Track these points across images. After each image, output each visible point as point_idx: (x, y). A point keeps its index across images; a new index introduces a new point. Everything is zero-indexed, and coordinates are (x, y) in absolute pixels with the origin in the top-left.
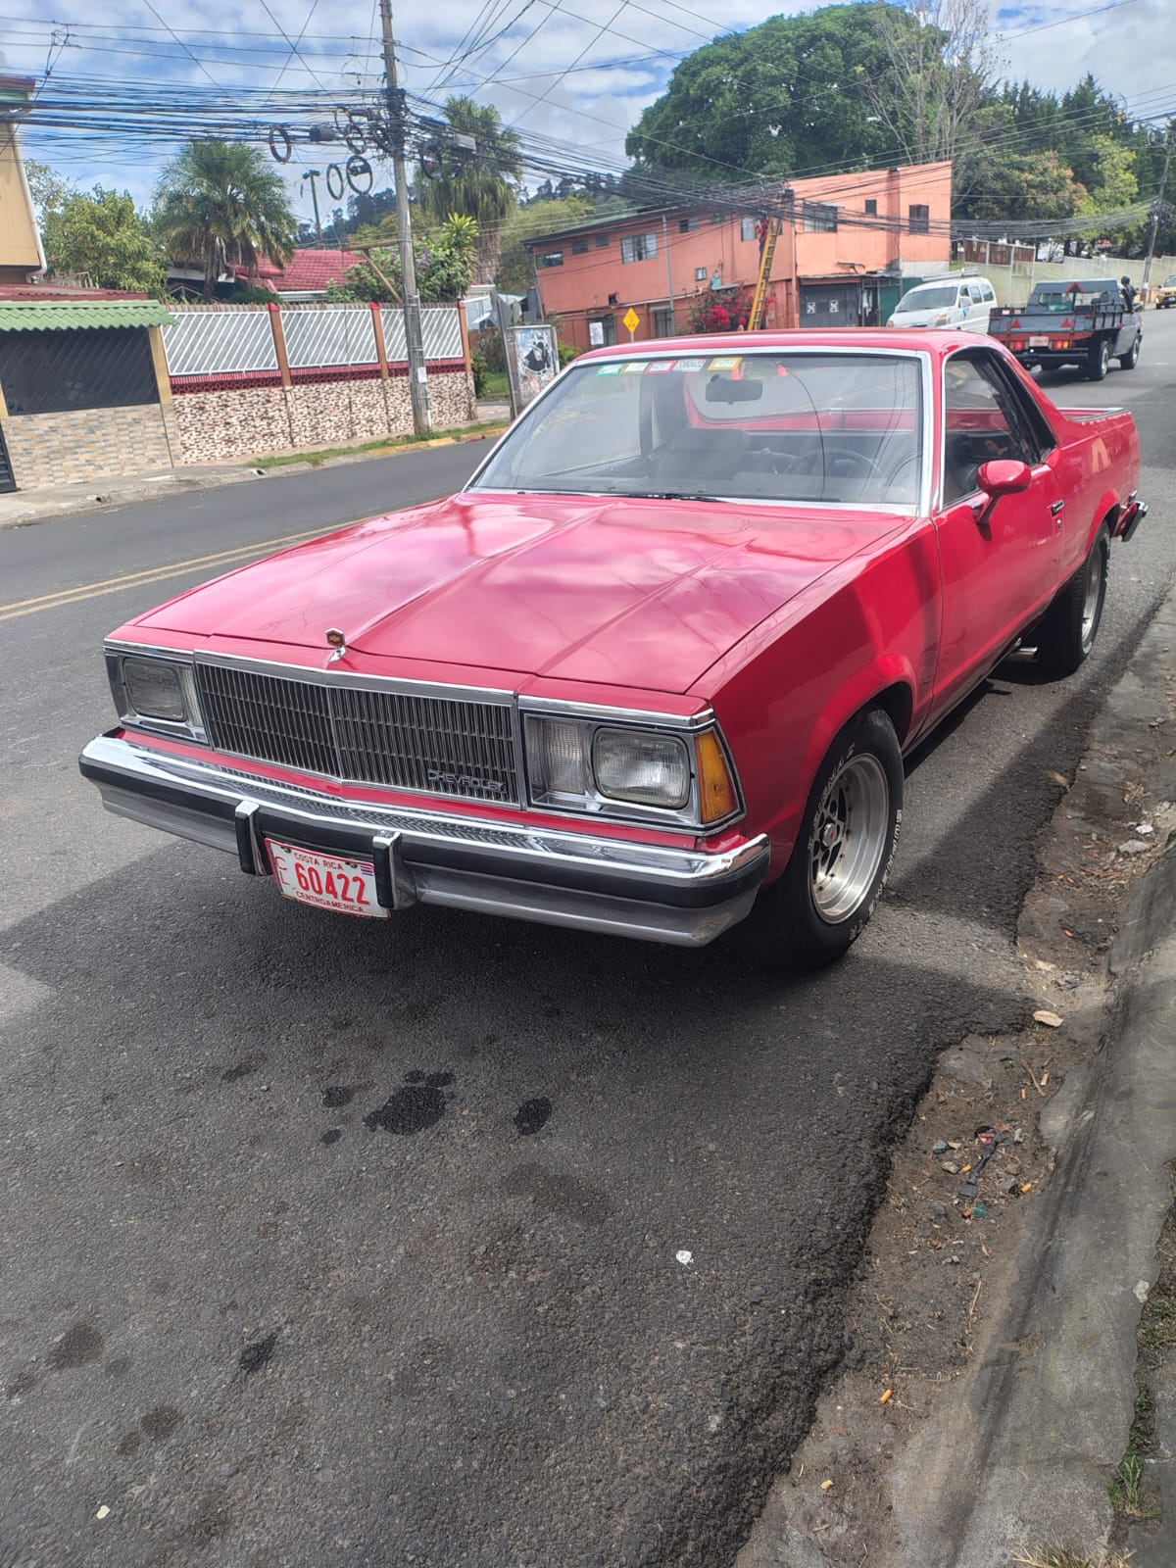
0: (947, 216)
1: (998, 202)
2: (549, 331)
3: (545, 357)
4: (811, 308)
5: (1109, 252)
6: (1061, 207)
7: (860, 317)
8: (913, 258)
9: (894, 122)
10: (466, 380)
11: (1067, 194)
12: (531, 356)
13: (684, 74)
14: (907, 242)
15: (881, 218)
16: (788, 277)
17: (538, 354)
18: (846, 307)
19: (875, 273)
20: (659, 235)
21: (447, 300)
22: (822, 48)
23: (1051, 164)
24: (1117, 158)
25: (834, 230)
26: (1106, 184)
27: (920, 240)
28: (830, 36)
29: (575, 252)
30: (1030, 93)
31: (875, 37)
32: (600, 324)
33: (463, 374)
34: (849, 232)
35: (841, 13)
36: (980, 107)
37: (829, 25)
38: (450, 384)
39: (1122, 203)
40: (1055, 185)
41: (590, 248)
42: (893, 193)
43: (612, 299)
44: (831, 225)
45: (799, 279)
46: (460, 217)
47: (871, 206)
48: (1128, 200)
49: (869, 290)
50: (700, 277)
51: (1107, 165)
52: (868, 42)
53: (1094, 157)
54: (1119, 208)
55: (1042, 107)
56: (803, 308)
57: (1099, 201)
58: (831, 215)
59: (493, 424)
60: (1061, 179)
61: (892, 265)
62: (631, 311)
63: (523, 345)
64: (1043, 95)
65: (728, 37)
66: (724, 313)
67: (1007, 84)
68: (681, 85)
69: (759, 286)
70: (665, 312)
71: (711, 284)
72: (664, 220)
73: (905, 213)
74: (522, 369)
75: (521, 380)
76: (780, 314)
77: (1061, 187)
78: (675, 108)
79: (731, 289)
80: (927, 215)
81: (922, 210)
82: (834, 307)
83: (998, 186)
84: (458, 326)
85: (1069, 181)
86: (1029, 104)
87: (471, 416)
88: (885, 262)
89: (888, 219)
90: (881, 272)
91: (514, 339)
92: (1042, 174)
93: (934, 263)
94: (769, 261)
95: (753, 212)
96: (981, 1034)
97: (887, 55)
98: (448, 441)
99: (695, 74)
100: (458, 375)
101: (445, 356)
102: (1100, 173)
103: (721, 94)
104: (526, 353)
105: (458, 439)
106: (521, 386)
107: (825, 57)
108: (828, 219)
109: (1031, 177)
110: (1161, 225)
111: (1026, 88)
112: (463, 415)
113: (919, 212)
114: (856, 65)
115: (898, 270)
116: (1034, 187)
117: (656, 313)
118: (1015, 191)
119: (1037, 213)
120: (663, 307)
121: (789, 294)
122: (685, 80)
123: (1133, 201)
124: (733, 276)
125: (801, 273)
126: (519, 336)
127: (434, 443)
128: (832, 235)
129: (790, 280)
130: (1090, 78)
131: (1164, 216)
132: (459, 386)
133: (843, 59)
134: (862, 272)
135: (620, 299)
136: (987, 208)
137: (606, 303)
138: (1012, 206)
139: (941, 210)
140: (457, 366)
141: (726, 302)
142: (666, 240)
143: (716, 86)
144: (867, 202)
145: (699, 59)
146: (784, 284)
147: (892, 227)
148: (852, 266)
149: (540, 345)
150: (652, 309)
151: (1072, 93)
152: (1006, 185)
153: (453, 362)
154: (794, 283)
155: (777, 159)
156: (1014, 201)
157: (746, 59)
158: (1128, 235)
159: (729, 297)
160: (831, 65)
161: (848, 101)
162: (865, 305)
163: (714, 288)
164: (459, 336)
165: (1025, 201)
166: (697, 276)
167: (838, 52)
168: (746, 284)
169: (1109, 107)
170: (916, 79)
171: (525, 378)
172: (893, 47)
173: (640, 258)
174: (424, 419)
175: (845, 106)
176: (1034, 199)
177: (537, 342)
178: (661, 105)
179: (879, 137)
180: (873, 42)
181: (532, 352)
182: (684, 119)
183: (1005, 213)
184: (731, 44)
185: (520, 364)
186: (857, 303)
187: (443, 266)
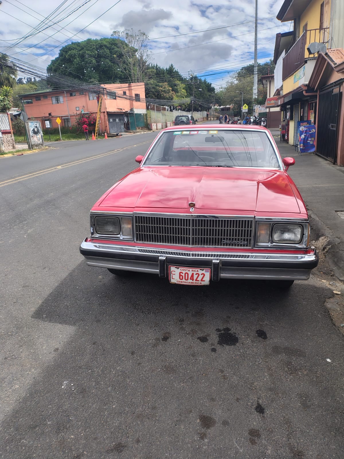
0: (144, 97)
1: (154, 94)
2: (38, 123)
3: (38, 130)
4: (111, 120)
5: (181, 109)
6: (170, 97)
7: (125, 123)
8: (137, 108)
9: (126, 71)
10: (11, 136)
11: (171, 94)
12: (34, 130)
13: (64, 51)
14: (135, 104)
15: (127, 96)
16: (104, 111)
17: (36, 129)
18: (120, 120)
19: (127, 111)
20: (64, 97)
21: (4, 112)
22: (104, 49)
23: (166, 86)
24: (181, 86)
25: (115, 99)
26: (179, 92)
27: (138, 103)
28: (105, 46)
29: (36, 100)
30: (158, 67)
31: (118, 48)
32: (48, 121)
33: (10, 135)
34: (120, 99)
35: (108, 40)
36: (148, 69)
37: (105, 43)
38: (6, 138)
39: (183, 97)
40: (168, 91)
41: (41, 99)
42: (130, 90)
43: (50, 114)
44: (115, 97)
45: (107, 112)
46: (7, 87)
47: (125, 93)
48: (185, 97)
49: (126, 116)
50: (77, 109)
51: (178, 87)
52: (116, 49)
53: (175, 85)
54: (182, 99)
55: (161, 71)
56: (109, 120)
57: (177, 96)
58: (114, 95)
59: (23, 150)
60: (169, 90)
61: (132, 110)
62: (58, 118)
63: (31, 127)
64: (161, 68)
65: (76, 43)
66: (87, 120)
67: (152, 64)
68: (63, 54)
69: (98, 113)
70: (67, 119)
71: (81, 112)
72: (65, 93)
73: (134, 96)
74: (31, 134)
75: (31, 137)
76: (102, 122)
77: (169, 92)
78: (61, 60)
79: (87, 114)
80: (139, 96)
81: (138, 95)
82: (117, 120)
83: (153, 90)
84: (8, 120)
85: (171, 91)
86: (158, 70)
87: (14, 147)
88: (130, 109)
89: (129, 97)
90: (129, 112)
91: (28, 125)
92: (164, 88)
93: (142, 110)
94: (101, 106)
95: (95, 92)
96: (328, 298)
97: (122, 53)
98: (10, 155)
99: (66, 52)
100: (9, 135)
101: (4, 129)
102: (177, 89)
103: (76, 58)
104: (32, 129)
105: (13, 154)
106: (31, 139)
107: (105, 52)
108: (113, 95)
109: (161, 89)
110: (194, 104)
111: (157, 66)
112: (11, 147)
113: (137, 95)
114: (113, 54)
115: (133, 111)
116: (163, 91)
117: (64, 119)
118: (158, 91)
119: (164, 98)
120: (67, 118)
121: (104, 116)
122: (64, 53)
123: (186, 97)
124: (88, 110)
125: (108, 110)
126: (30, 124)
127: (6, 156)
128: (115, 100)
129: (105, 112)
130: (172, 65)
131: (195, 102)
132: (9, 139)
133: (110, 52)
134: (124, 111)
135: (53, 114)
136: (151, 96)
137: (48, 115)
138: (158, 96)
139: (143, 96)
140: (8, 132)
141: (87, 117)
142: (66, 99)
143: (74, 56)
144: (123, 92)
145: (68, 47)
146: (103, 113)
147: (130, 99)
148: (121, 109)
149: (36, 127)
150: (63, 118)
151: (168, 68)
152: (156, 90)
153: (7, 131)
154: (106, 113)
155: (94, 78)
156: (158, 94)
157: (82, 49)
158: (185, 106)
159: (87, 116)
160: (107, 54)
161: (112, 64)
162: (126, 120)
163: (82, 113)
164: (8, 123)
165: (161, 95)
166: (76, 109)
167: (108, 50)
168: (92, 112)
169: (177, 72)
170: (130, 60)
171: (32, 136)
172: (124, 51)
173: (58, 103)
174: (2, 148)
175: (112, 65)
176: (163, 94)
177: (35, 126)
178: (57, 59)
179: (121, 74)
180: (118, 49)
181: (34, 129)
182: (64, 64)
183: (156, 98)
184: (77, 45)
185: (30, 132)
186: (123, 120)
187: (2, 101)
